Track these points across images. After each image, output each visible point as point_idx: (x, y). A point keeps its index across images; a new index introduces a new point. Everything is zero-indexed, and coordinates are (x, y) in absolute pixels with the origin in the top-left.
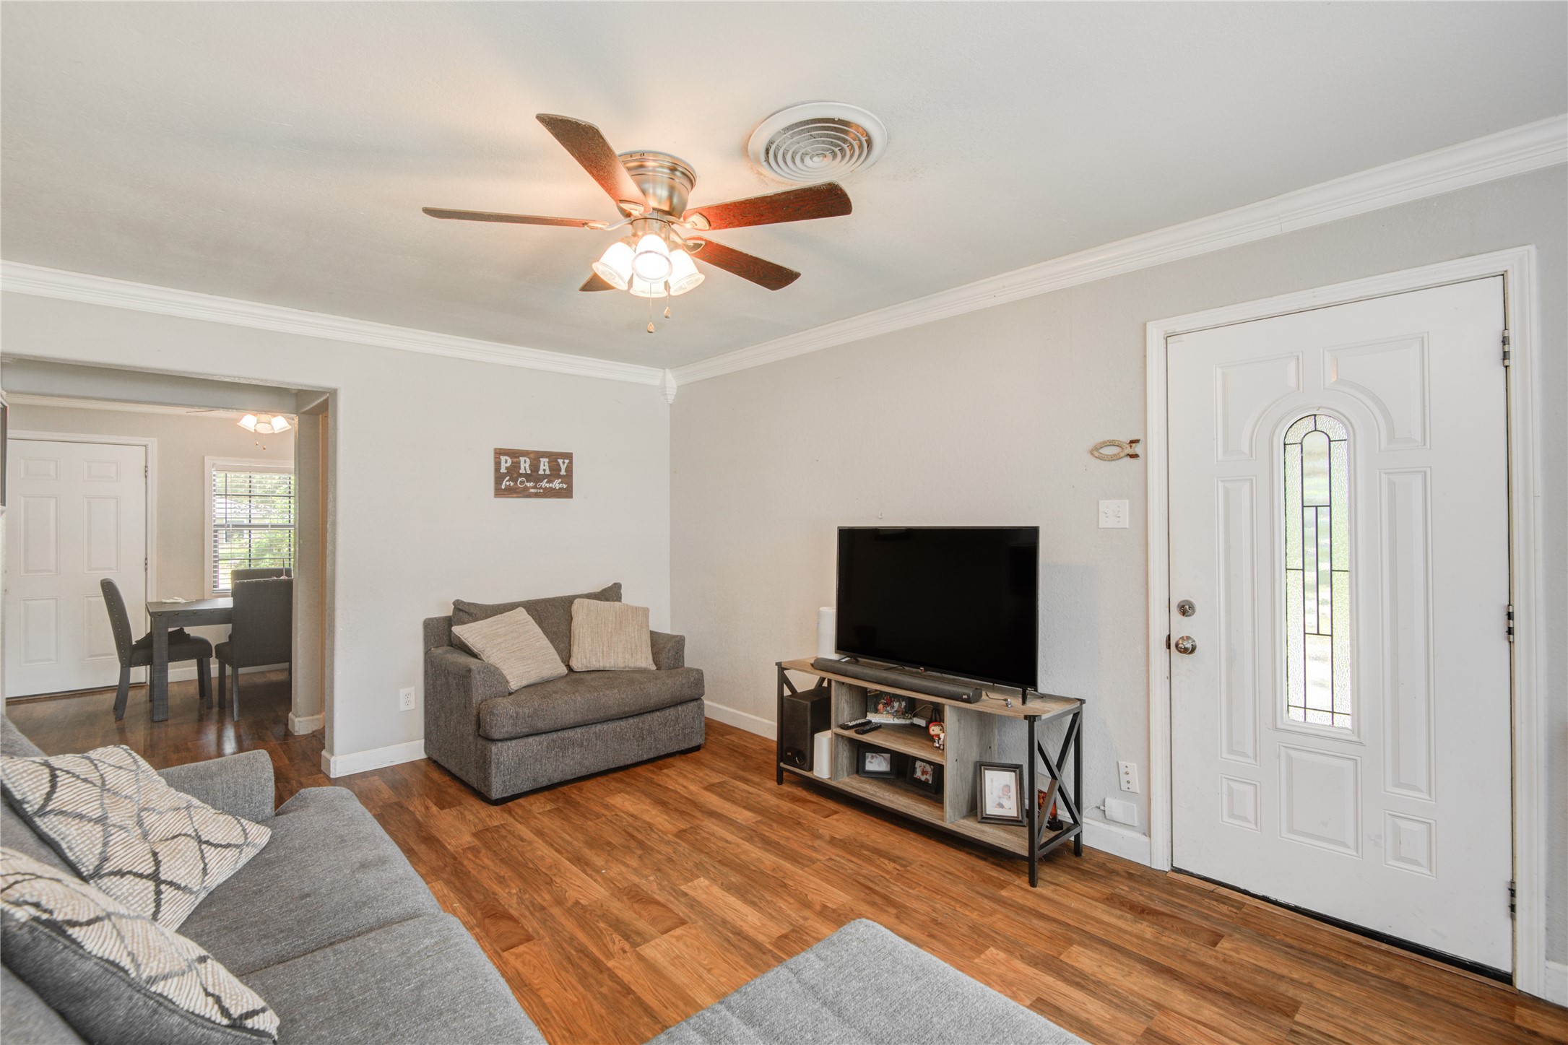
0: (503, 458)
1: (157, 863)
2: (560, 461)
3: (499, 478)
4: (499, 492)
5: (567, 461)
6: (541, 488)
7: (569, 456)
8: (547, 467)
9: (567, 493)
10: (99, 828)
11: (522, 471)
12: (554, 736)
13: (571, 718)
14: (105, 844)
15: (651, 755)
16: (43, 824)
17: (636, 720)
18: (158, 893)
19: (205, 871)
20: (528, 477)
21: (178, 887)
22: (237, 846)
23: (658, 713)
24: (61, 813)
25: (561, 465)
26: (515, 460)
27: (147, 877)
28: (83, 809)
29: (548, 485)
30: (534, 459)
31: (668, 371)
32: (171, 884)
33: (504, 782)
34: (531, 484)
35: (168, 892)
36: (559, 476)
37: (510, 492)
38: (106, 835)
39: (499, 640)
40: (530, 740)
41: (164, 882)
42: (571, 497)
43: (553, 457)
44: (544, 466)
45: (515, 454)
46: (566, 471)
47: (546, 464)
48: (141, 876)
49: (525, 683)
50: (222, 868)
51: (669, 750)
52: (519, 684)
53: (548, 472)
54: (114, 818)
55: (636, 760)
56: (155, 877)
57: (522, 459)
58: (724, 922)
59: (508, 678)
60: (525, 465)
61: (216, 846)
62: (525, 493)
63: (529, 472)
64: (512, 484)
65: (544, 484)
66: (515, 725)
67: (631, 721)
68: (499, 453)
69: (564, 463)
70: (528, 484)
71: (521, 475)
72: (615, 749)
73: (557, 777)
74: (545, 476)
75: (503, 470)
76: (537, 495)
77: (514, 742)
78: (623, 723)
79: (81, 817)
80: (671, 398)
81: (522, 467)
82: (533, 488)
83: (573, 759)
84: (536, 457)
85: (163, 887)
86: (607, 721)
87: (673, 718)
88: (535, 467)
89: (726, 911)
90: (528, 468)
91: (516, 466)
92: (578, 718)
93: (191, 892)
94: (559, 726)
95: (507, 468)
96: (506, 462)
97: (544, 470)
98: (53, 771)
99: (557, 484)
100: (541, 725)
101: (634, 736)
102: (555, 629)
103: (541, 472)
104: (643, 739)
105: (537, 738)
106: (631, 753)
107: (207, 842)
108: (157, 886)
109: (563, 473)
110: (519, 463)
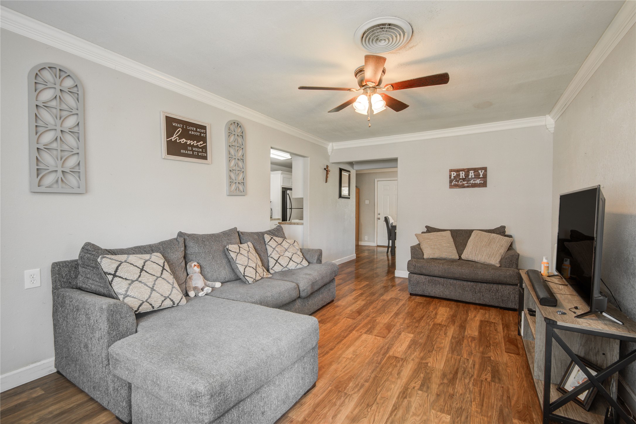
0: (452, 173)
1: (279, 259)
2: (480, 171)
3: (451, 182)
4: (451, 186)
5: (483, 171)
6: (470, 183)
7: (485, 169)
8: (473, 174)
9: (484, 185)
10: (273, 249)
11: (461, 177)
12: (432, 278)
13: (436, 273)
14: (272, 252)
15: (481, 302)
16: (267, 246)
17: (472, 284)
18: (276, 263)
19: (288, 265)
20: (464, 180)
21: (280, 264)
22: (297, 263)
23: (486, 284)
24: (269, 245)
25: (480, 173)
26: (458, 173)
27: (276, 260)
28: (272, 246)
29: (473, 182)
30: (467, 172)
31: (547, 116)
32: (279, 263)
33: (412, 288)
34: (466, 182)
35: (277, 264)
36: (479, 178)
37: (456, 186)
38: (273, 251)
39: (428, 241)
40: (422, 276)
41: (278, 262)
42: (486, 186)
43: (476, 170)
44: (472, 174)
45: (458, 171)
46: (483, 175)
47: (473, 173)
48: (275, 259)
49: (431, 257)
50: (292, 266)
51: (492, 304)
52: (428, 257)
53: (473, 177)
54: (277, 249)
55: (471, 301)
56: (277, 261)
57: (461, 172)
58: (393, 345)
59: (424, 254)
60: (462, 175)
61: (293, 261)
62: (463, 186)
63: (464, 177)
64: (456, 183)
65: (472, 182)
66: (414, 269)
67: (469, 283)
68: (451, 171)
69: (481, 172)
70: (464, 183)
71: (460, 179)
72: (460, 293)
73: (432, 294)
74: (472, 178)
75: (452, 178)
76: (468, 187)
77: (416, 275)
78: (465, 283)
79: (271, 247)
80: (552, 130)
81: (461, 176)
82: (466, 184)
83: (439, 289)
84: (467, 171)
85: (277, 263)
86: (457, 279)
87: (495, 289)
88: (467, 175)
89: (399, 344)
90: (463, 176)
91: (458, 175)
92: (440, 274)
93: (283, 266)
94: (432, 274)
95: (454, 177)
96: (454, 174)
97: (472, 176)
98: (272, 238)
99: (478, 181)
100: (424, 272)
101: (470, 290)
102: (461, 241)
103: (470, 177)
104: (475, 293)
105: (425, 277)
106: (468, 297)
107: (292, 260)
108: (276, 262)
109: (481, 176)
110: (459, 174)
